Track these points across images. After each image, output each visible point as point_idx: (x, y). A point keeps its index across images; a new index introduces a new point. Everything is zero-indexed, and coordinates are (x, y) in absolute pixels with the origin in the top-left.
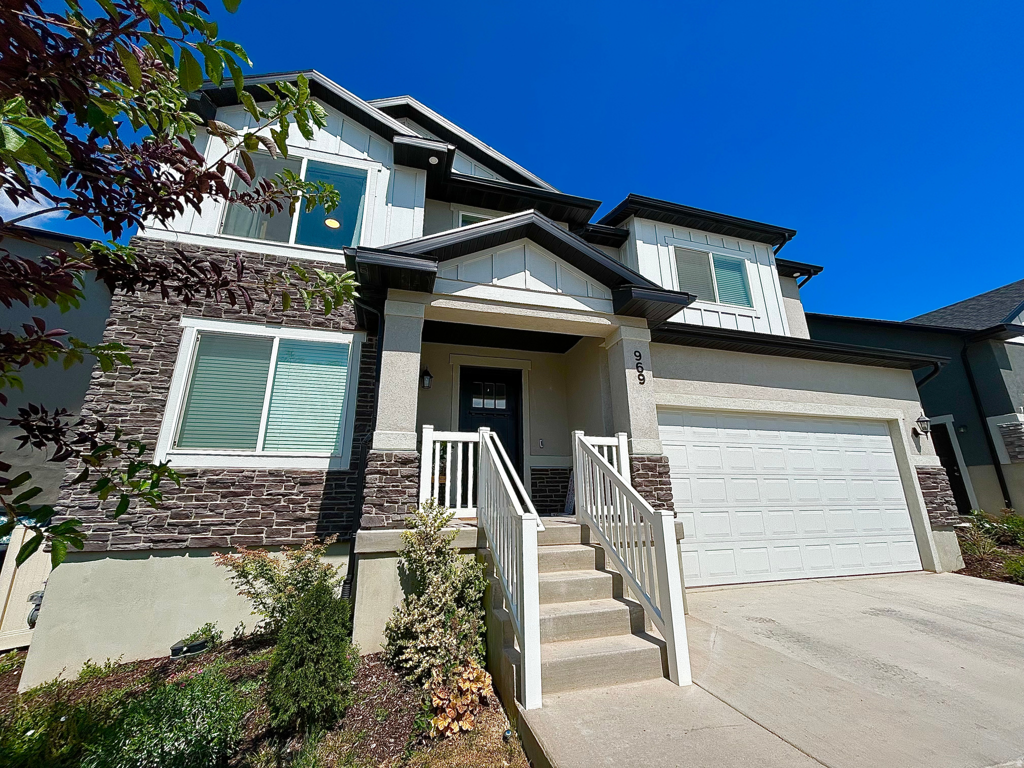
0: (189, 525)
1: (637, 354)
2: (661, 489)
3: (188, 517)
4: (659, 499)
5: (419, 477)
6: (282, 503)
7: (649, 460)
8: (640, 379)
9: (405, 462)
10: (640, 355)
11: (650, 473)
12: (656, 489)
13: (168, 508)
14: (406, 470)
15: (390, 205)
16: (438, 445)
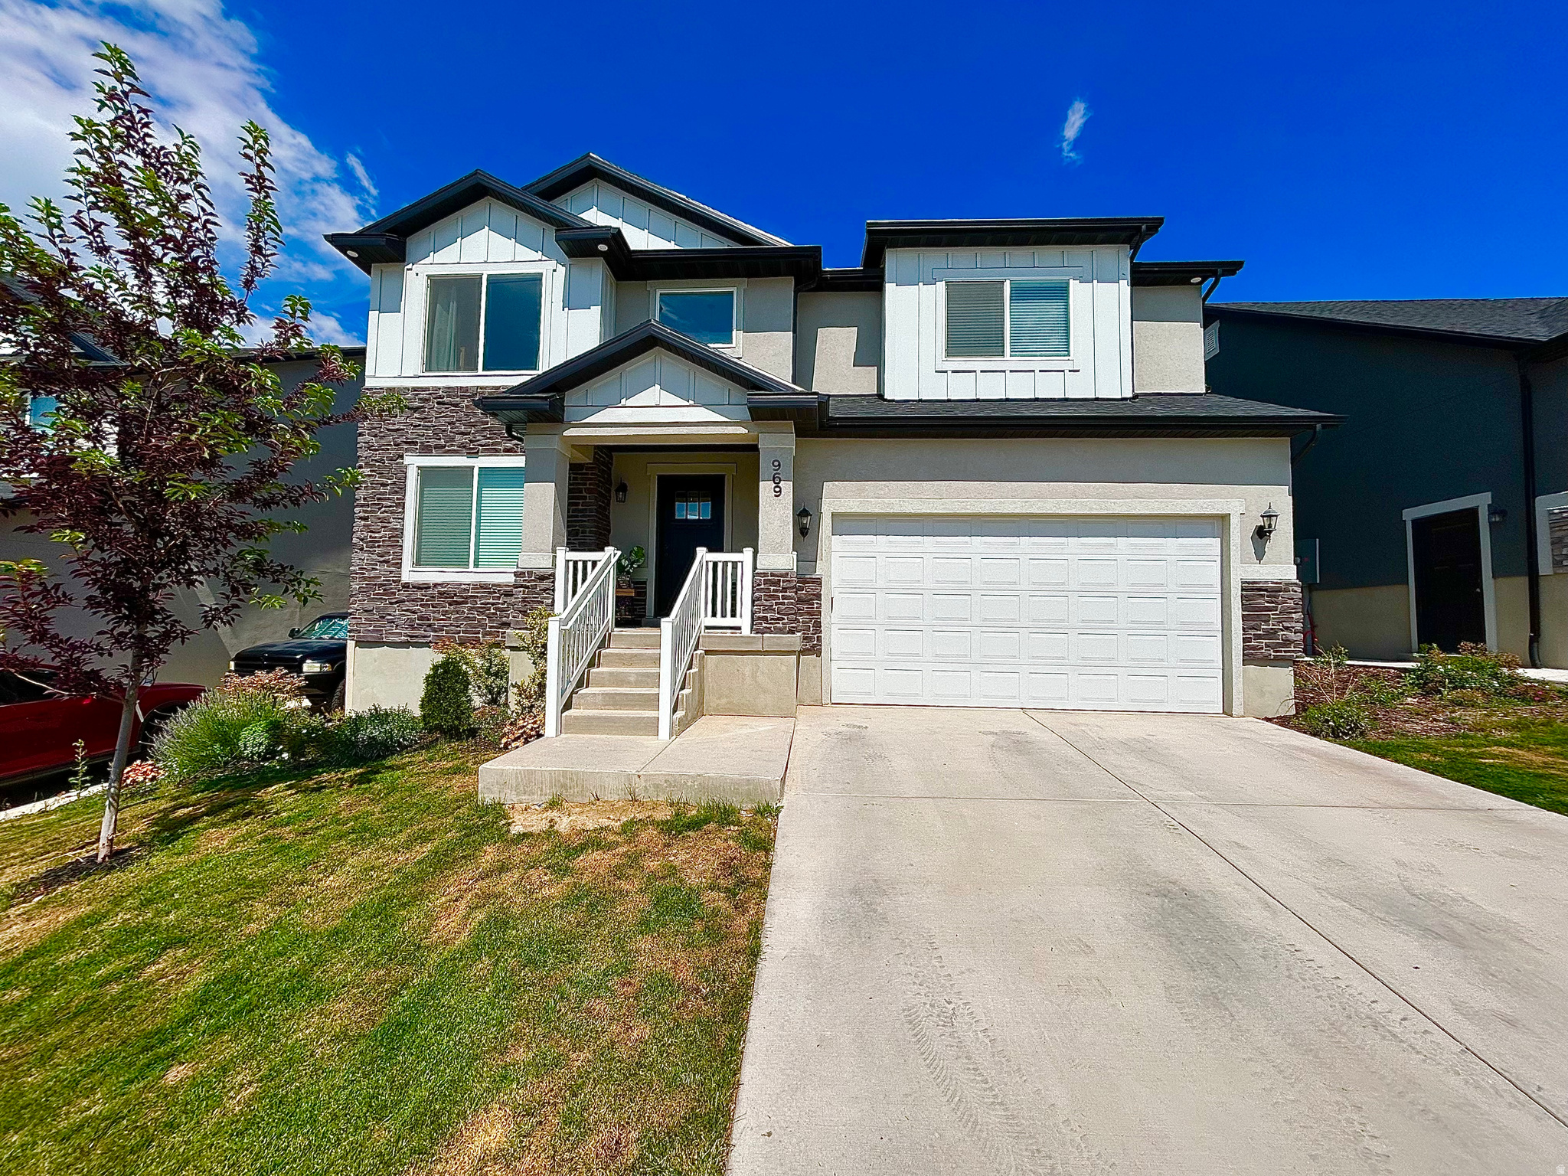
0: (430, 625)
1: (776, 463)
2: (783, 604)
3: (429, 620)
4: (778, 613)
5: (553, 590)
6: (492, 611)
7: (772, 575)
8: (775, 492)
9: (542, 578)
10: (779, 465)
11: (772, 588)
12: (776, 604)
13: (414, 612)
14: (545, 584)
15: (566, 309)
16: (571, 564)
